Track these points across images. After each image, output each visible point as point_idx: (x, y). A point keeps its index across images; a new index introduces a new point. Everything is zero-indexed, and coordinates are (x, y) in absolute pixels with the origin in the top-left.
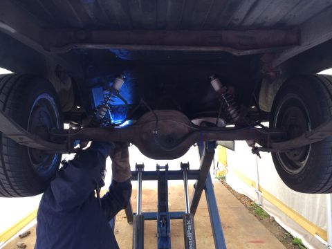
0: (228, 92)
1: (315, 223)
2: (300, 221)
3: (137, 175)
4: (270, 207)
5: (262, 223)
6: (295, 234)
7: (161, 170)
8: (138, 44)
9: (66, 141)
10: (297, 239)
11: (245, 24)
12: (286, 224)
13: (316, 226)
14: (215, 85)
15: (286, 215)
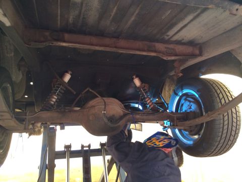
0: (145, 88)
3: (65, 154)
7: (85, 149)
14: (137, 82)
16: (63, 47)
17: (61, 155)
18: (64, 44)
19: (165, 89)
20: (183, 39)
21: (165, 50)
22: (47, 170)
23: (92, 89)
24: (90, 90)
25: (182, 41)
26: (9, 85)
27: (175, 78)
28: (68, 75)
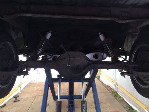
0: (108, 42)
1: (145, 104)
2: (137, 102)
3: (58, 80)
4: (121, 92)
5: (118, 101)
6: (134, 108)
8: (59, 14)
9: (18, 69)
10: (135, 110)
11: (126, 4)
12: (129, 102)
13: (145, 105)
14: (102, 37)
15: (130, 98)
18: (29, 15)
22: (49, 88)
25: (138, 5)
26: (8, 42)
28: (49, 33)
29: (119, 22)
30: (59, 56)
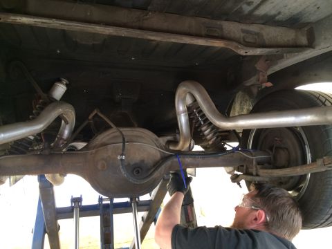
3: (73, 211)
7: (104, 203)
16: (23, 25)
17: (66, 213)
19: (234, 109)
20: (279, 13)
21: (242, 35)
23: (102, 112)
24: (99, 114)
27: (255, 91)
28: (62, 86)
29: (242, 52)
30: (85, 144)
